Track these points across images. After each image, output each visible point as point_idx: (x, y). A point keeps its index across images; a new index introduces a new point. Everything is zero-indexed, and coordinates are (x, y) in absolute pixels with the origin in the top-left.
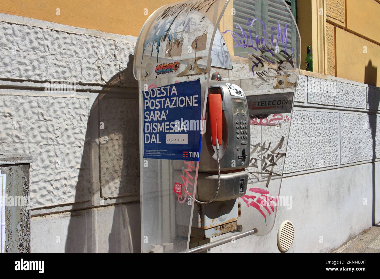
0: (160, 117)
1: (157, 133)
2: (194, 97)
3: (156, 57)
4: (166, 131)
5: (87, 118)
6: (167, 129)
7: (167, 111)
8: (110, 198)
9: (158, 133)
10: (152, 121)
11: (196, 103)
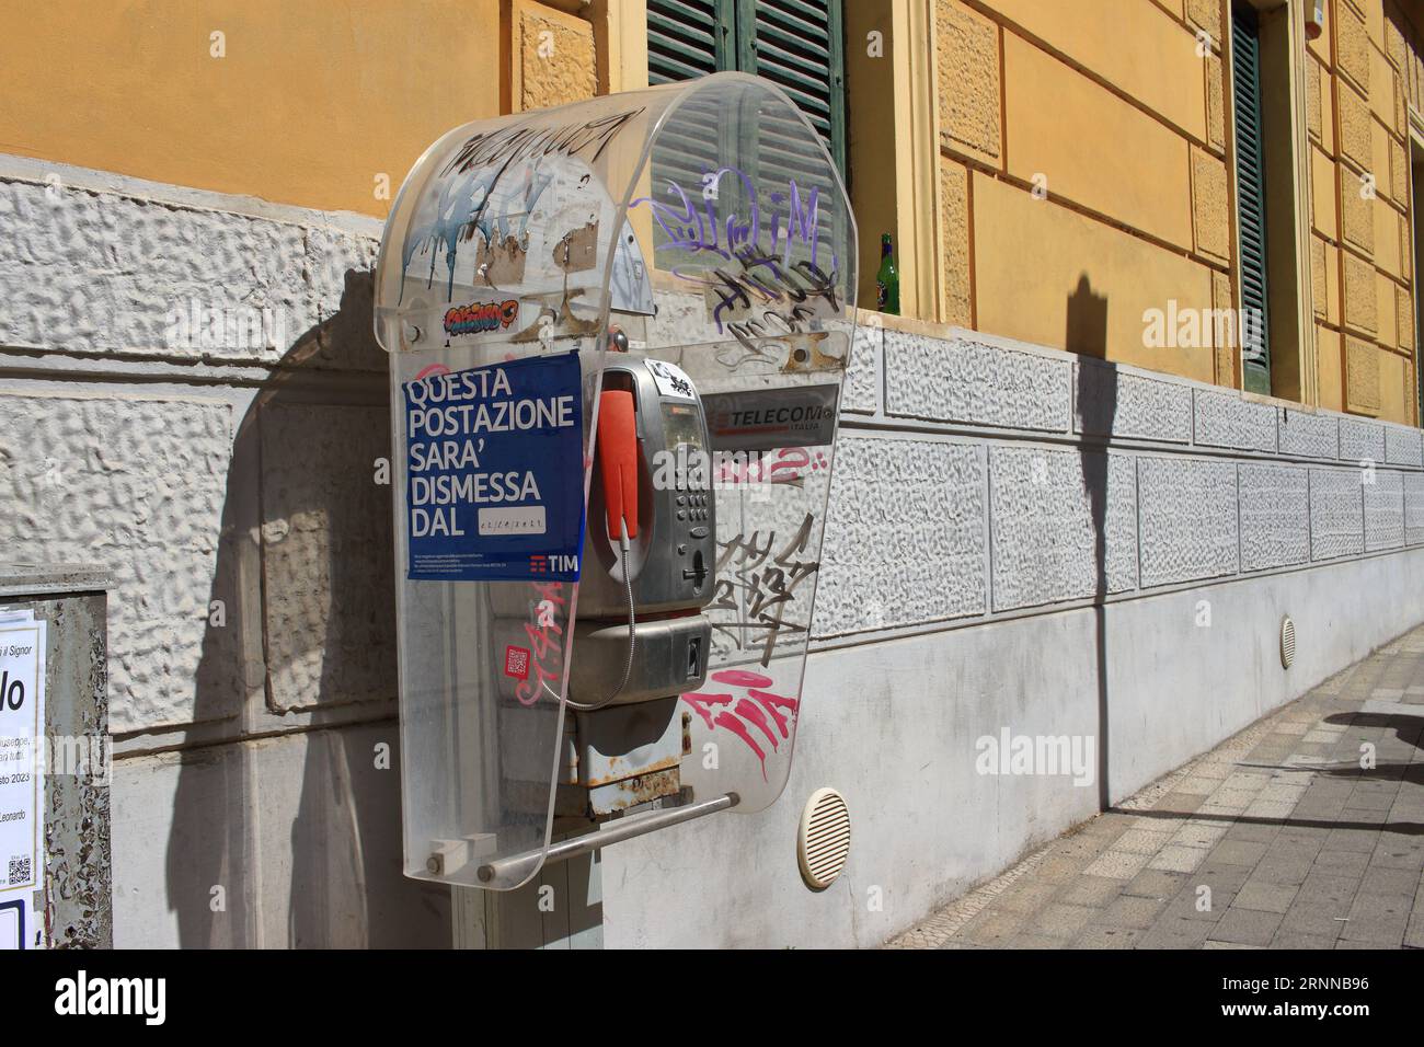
0: (459, 458)
1: (450, 504)
2: (562, 400)
3: (444, 284)
4: (479, 499)
5: (225, 464)
6: (482, 494)
7: (481, 442)
8: (296, 710)
9: (453, 505)
10: (435, 471)
11: (566, 417)
